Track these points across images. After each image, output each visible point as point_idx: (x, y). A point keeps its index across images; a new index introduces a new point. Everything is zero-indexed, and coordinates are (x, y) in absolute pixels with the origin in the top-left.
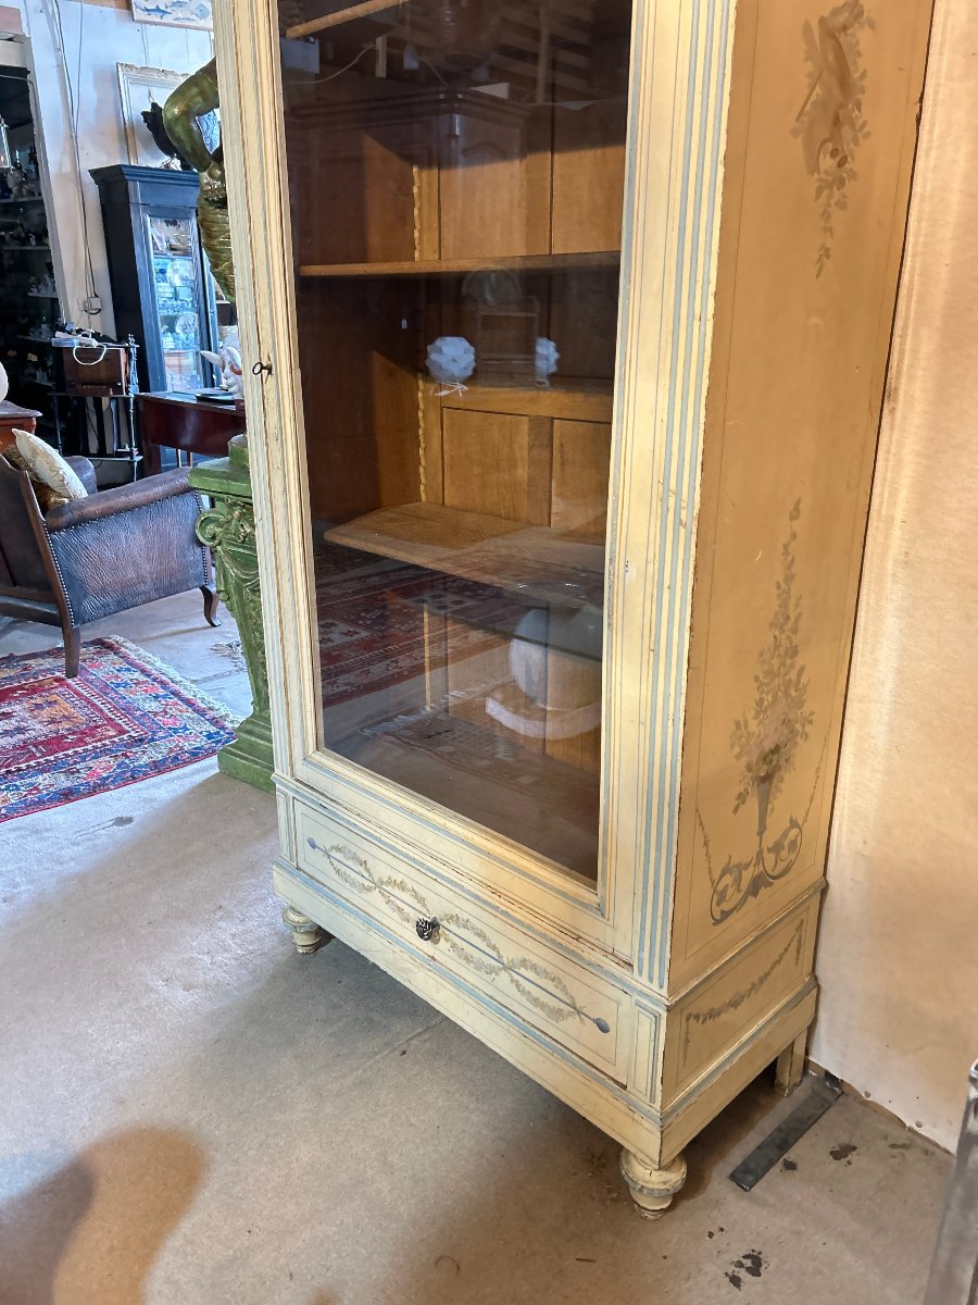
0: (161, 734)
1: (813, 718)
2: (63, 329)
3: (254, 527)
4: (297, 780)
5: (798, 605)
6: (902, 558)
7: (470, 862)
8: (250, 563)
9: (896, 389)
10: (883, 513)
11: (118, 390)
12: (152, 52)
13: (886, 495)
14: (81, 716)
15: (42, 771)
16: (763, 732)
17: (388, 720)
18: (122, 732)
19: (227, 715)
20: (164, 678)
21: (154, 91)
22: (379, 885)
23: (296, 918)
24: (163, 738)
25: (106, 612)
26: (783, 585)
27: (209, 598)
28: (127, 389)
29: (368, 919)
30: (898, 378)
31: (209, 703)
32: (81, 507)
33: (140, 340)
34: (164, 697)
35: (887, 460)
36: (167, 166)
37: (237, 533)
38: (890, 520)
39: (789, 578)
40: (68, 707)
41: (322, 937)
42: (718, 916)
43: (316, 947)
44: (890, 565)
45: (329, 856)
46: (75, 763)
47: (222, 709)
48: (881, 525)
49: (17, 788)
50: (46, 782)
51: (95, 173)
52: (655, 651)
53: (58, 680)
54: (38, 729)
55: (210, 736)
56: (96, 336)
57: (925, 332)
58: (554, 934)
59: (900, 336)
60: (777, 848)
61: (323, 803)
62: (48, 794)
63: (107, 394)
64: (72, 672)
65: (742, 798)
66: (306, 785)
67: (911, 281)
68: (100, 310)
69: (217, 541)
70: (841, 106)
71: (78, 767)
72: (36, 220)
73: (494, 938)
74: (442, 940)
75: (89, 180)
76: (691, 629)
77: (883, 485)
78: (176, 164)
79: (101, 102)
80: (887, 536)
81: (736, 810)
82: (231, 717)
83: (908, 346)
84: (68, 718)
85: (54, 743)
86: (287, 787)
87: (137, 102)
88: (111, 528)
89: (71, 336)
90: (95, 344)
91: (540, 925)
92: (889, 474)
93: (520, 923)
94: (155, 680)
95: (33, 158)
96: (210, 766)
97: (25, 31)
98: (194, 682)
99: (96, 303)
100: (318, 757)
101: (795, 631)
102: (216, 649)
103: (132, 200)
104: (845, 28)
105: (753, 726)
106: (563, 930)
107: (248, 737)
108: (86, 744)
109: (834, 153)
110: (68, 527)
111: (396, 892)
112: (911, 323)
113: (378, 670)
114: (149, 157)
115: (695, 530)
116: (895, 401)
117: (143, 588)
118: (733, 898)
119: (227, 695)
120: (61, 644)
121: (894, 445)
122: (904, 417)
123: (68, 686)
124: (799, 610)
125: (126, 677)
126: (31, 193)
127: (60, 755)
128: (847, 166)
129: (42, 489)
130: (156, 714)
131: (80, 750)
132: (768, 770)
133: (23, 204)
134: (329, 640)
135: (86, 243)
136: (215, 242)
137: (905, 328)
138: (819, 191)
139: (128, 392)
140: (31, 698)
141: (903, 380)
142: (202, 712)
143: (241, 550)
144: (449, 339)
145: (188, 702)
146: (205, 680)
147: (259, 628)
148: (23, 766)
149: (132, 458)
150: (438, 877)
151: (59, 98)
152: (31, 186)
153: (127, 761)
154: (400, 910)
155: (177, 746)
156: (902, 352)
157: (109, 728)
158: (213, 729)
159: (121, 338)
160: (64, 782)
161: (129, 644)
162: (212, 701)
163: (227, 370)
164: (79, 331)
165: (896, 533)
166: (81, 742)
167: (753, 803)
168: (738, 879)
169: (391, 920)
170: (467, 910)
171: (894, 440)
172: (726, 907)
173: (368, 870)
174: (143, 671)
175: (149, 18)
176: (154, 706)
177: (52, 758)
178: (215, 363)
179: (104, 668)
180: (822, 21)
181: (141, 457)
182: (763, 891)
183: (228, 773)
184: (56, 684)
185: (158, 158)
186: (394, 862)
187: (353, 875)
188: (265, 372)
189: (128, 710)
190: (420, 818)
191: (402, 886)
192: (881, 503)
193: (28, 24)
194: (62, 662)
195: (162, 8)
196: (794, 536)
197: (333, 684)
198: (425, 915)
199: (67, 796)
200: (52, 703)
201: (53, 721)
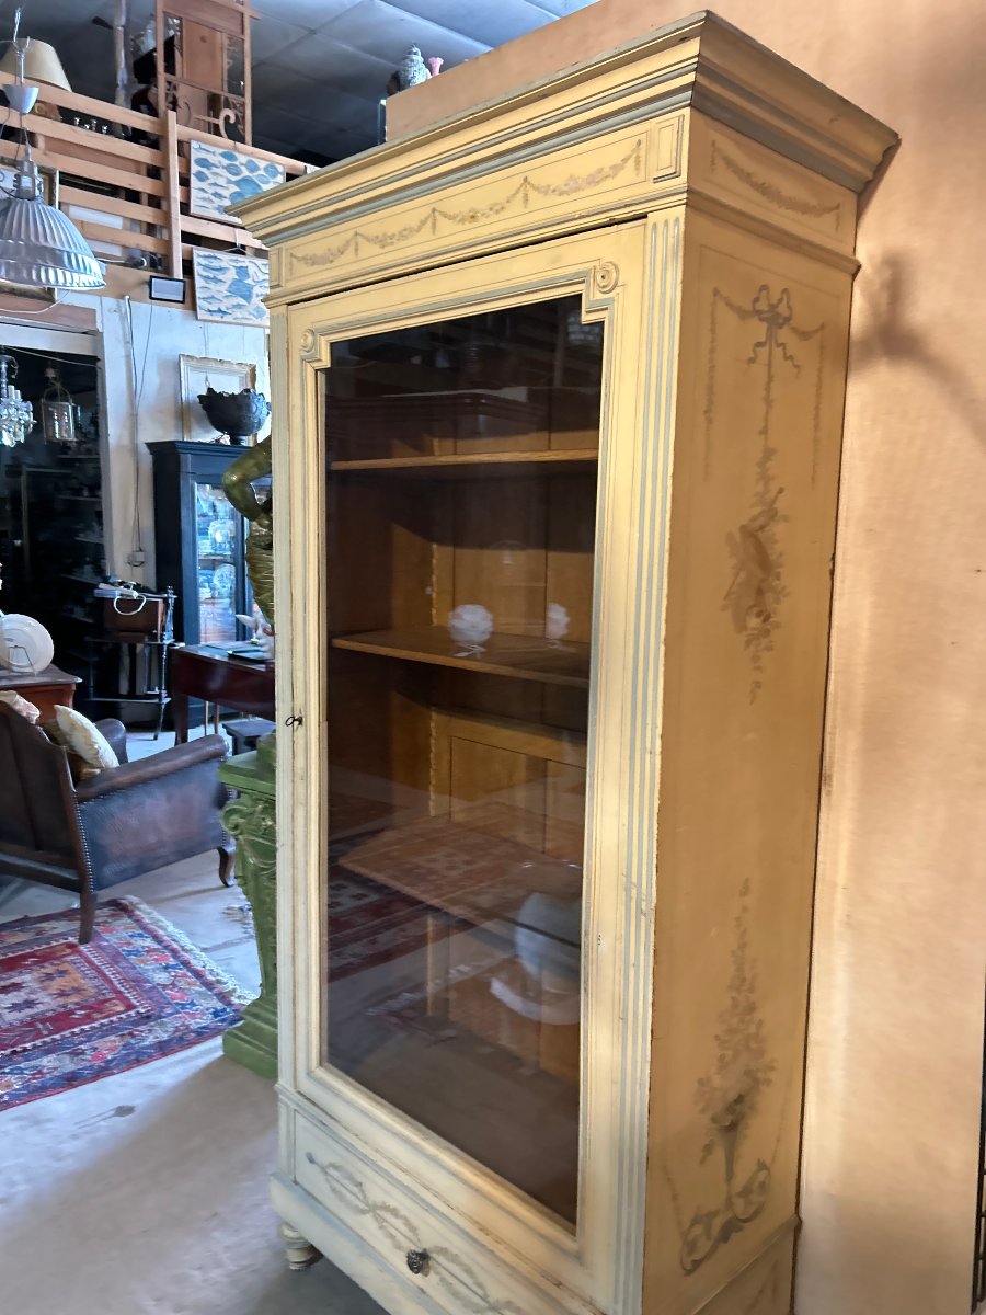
0: (168, 1011)
1: (775, 1064)
2: (106, 581)
3: (274, 820)
4: (299, 1093)
5: (753, 967)
6: (846, 919)
7: (461, 1197)
8: (269, 853)
9: (830, 776)
11: (154, 637)
12: (212, 345)
14: (90, 985)
15: (48, 1052)
16: (726, 1085)
17: (392, 997)
18: (130, 1007)
19: (234, 990)
20: (175, 946)
21: (211, 377)
22: (374, 1209)
23: (288, 1232)
24: (172, 1014)
25: (124, 876)
26: (738, 953)
27: (225, 858)
28: (162, 635)
29: (362, 1244)
30: (831, 767)
31: (218, 975)
32: (111, 778)
33: (179, 592)
34: (174, 967)
35: (827, 834)
36: (217, 441)
37: (258, 825)
38: (834, 885)
39: (743, 946)
40: (79, 977)
41: (314, 1255)
42: (689, 1267)
43: (309, 1263)
44: (835, 927)
45: (326, 1173)
46: (82, 1043)
47: (230, 982)
48: (826, 889)
49: (21, 1071)
50: (51, 1065)
51: (150, 446)
52: (624, 1019)
53: (71, 946)
54: (47, 1003)
55: (216, 1014)
56: (137, 588)
57: (851, 733)
58: (537, 1279)
59: (830, 734)
60: (746, 1192)
61: (325, 1120)
62: (51, 1079)
63: (141, 641)
64: (84, 939)
65: (708, 1149)
66: (307, 1099)
68: (142, 563)
69: (238, 831)
70: (763, 580)
71: (83, 1047)
72: (91, 472)
73: (483, 1277)
74: (432, 1272)
75: (145, 451)
76: (653, 1004)
77: (826, 854)
78: (226, 440)
79: (162, 385)
80: (831, 900)
81: (703, 1161)
82: (238, 993)
83: (837, 742)
84: (77, 990)
85: (61, 1020)
86: (290, 1099)
87: (194, 386)
88: (136, 797)
89: (113, 588)
90: (135, 594)
91: (524, 1268)
93: (505, 1263)
94: (166, 947)
95: (95, 422)
96: (213, 1049)
97: (99, 326)
98: (204, 950)
99: (140, 557)
100: (321, 1073)
101: (751, 990)
102: (229, 913)
103: (183, 470)
104: (762, 528)
105: (717, 1081)
106: (546, 1275)
107: (255, 1021)
108: (95, 1020)
109: (759, 615)
110: (97, 797)
111: (389, 1217)
113: (386, 939)
114: (201, 431)
115: (653, 921)
116: (830, 785)
117: (163, 852)
118: (704, 1246)
119: (236, 966)
120: (76, 905)
121: (831, 822)
122: (838, 800)
123: (80, 953)
124: (754, 971)
125: (140, 943)
126: (89, 451)
127: (67, 1033)
128: (772, 620)
129: (77, 760)
130: (165, 987)
131: (86, 1027)
132: (733, 1118)
133: (79, 460)
134: (338, 904)
135: (136, 503)
136: (258, 576)
137: (834, 727)
138: (748, 643)
139: (162, 639)
140: (43, 967)
141: (835, 768)
142: (209, 985)
143: (261, 840)
144: (468, 607)
145: (198, 975)
146: (217, 948)
147: (272, 914)
148: (28, 1045)
149: (160, 700)
150: (430, 1208)
151: (124, 384)
152: (89, 446)
153: (133, 1041)
154: (392, 1237)
155: (183, 1024)
156: (833, 746)
157: (117, 1002)
158: (220, 1006)
159: (161, 589)
160: (68, 1065)
161: (144, 906)
162: (220, 971)
163: (260, 631)
164: (121, 584)
165: (839, 897)
166: (88, 1019)
167: (719, 1155)
168: (708, 1228)
169: (383, 1245)
170: (456, 1244)
172: (697, 1256)
173: (363, 1192)
174: (157, 938)
175: (211, 318)
176: (162, 978)
177: (57, 1037)
178: (248, 625)
179: (117, 934)
180: (743, 528)
181: (168, 700)
182: (735, 1236)
183: (231, 1057)
184: (68, 951)
185: (208, 432)
186: (389, 1188)
187: (348, 1195)
188: (296, 723)
189: (137, 982)
190: (414, 1146)
191: (394, 1212)
192: (825, 868)
193: (102, 322)
194: (76, 925)
195: (224, 309)
196: (745, 909)
197: (339, 955)
198: (415, 1244)
199: (71, 1081)
200: (62, 973)
201: (62, 994)
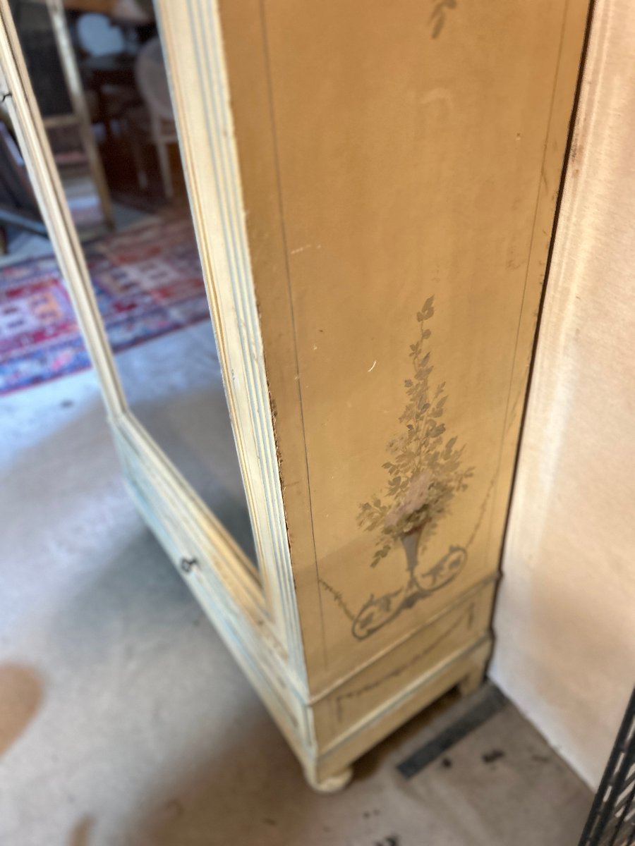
1: (473, 471)
4: (118, 428)
5: (440, 391)
6: (573, 334)
9: (582, 148)
10: (560, 284)
13: (564, 266)
16: (403, 501)
26: (415, 382)
30: (584, 136)
35: (567, 228)
38: (566, 292)
40: (55, 303)
42: (363, 635)
44: (562, 339)
48: (558, 296)
53: (54, 280)
54: (32, 323)
57: (617, 81)
58: (247, 614)
59: (590, 83)
60: (434, 571)
65: (380, 555)
66: (123, 434)
67: (606, 11)
77: (562, 255)
80: (562, 310)
81: (374, 564)
83: (597, 97)
84: (53, 314)
92: (568, 245)
93: (230, 594)
101: (439, 413)
106: (252, 613)
112: (602, 66)
116: (580, 162)
118: (382, 617)
121: (575, 213)
122: (586, 182)
124: (441, 396)
131: (53, 341)
132: (414, 525)
137: (596, 72)
141: (590, 138)
156: (591, 102)
165: (571, 307)
168: (387, 605)
171: (575, 207)
172: (373, 626)
182: (420, 602)
192: (559, 273)
196: (427, 334)
199: (36, 380)
200: (45, 300)
201: (43, 316)
